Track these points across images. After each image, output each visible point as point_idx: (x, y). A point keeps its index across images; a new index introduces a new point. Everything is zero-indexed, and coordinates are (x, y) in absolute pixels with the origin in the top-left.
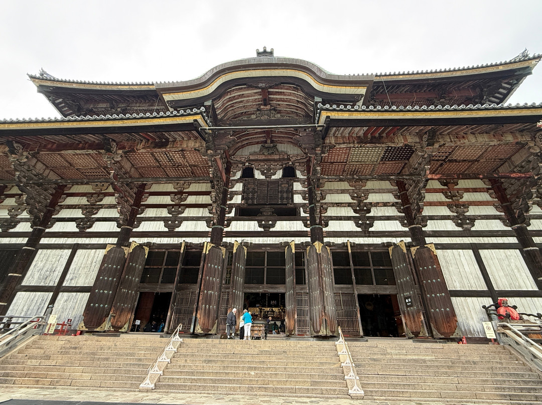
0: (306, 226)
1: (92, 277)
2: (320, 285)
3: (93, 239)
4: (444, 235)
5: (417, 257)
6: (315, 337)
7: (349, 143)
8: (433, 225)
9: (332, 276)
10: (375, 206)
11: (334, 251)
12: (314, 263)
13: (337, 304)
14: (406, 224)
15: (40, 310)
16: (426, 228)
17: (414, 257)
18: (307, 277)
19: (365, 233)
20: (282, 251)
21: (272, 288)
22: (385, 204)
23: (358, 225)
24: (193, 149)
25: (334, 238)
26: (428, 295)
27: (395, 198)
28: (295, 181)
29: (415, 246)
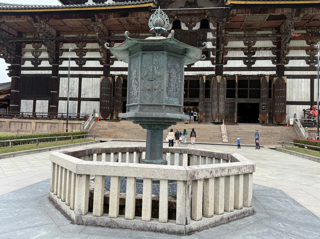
0: (213, 64)
1: (95, 93)
2: (217, 99)
3: (89, 71)
4: (297, 70)
5: (276, 83)
6: (213, 123)
7: (245, 13)
8: (293, 63)
9: (225, 94)
10: (258, 50)
11: (228, 79)
12: (215, 87)
13: (226, 107)
14: (275, 62)
15: (74, 109)
16: (287, 65)
17: (274, 83)
18: (211, 94)
19: (249, 68)
20: (198, 79)
21: (192, 100)
22: (265, 49)
23: (245, 63)
24: (145, 18)
25: (230, 72)
26: (276, 104)
27: (273, 44)
28: (208, 32)
29: (277, 77)
